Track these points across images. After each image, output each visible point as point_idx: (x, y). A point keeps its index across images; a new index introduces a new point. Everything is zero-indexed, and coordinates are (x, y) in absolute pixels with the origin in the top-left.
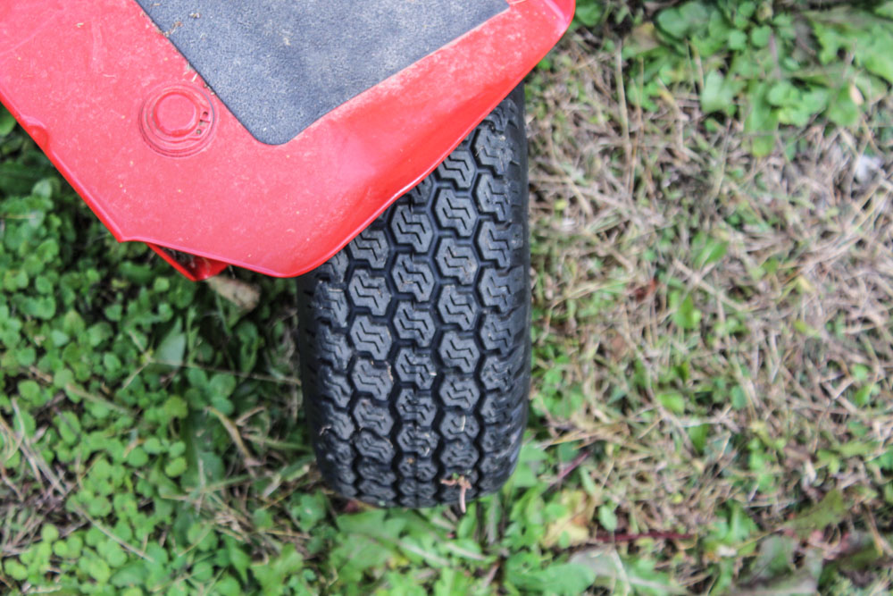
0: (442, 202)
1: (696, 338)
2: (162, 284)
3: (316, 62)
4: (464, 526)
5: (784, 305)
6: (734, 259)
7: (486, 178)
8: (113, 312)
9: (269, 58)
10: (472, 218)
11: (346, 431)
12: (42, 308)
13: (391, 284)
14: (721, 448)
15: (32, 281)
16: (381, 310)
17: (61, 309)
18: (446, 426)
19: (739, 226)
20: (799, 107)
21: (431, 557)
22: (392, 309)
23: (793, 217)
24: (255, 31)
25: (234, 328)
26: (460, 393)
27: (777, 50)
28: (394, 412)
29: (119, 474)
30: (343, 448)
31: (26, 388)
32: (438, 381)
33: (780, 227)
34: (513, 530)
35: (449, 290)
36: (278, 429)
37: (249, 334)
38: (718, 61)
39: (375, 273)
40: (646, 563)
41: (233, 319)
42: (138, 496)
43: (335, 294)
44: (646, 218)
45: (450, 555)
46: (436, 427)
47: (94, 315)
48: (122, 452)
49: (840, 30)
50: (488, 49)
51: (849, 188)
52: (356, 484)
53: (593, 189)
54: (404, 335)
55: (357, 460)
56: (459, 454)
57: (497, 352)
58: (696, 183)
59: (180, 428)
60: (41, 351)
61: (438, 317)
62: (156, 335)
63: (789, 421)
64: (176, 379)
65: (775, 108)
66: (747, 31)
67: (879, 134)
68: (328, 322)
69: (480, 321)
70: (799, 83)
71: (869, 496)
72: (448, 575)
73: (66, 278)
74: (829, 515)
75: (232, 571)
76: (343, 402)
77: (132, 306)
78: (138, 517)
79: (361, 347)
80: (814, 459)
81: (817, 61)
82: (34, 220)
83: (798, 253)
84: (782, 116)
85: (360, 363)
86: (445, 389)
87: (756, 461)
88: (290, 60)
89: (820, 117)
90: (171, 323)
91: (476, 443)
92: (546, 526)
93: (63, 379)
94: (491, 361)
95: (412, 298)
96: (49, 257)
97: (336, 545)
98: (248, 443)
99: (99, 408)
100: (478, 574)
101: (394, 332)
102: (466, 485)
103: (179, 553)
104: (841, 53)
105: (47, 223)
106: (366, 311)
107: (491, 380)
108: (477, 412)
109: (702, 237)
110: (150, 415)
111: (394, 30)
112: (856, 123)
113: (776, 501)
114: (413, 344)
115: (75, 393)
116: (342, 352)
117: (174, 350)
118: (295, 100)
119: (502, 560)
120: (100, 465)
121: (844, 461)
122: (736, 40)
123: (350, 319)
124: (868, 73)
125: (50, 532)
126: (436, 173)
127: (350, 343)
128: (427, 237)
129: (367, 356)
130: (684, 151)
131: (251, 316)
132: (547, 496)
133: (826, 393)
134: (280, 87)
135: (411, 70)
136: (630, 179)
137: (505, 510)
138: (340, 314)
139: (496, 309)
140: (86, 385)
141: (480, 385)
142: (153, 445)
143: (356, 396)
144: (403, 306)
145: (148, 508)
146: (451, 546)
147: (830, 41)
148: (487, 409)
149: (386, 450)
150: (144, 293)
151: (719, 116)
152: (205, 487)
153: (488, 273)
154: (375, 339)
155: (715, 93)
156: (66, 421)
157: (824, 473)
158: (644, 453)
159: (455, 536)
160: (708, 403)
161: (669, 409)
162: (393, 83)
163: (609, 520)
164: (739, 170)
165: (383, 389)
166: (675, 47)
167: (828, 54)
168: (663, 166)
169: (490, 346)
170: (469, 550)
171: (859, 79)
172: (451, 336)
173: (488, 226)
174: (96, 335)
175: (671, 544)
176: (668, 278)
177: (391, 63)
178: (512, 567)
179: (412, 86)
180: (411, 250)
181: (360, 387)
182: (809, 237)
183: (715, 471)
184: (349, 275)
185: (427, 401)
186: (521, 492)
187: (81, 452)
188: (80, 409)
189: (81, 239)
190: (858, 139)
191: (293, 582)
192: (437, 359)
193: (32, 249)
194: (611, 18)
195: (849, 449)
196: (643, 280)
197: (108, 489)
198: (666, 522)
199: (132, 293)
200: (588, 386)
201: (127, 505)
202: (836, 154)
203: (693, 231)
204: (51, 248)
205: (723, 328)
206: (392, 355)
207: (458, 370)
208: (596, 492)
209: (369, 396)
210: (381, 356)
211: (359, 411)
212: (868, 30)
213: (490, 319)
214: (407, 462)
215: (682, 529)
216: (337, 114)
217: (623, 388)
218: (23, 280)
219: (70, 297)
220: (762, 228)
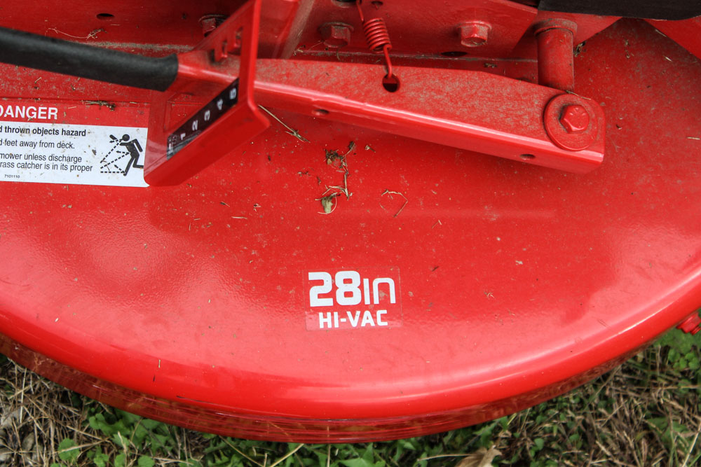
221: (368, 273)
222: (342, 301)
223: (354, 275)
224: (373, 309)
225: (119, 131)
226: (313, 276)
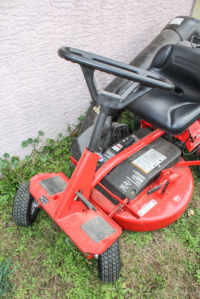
0: (112, 249)
1: (135, 266)
2: (83, 262)
3: (100, 236)
4: (114, 286)
5: (143, 262)
6: (138, 258)
7: (116, 247)
8: (78, 265)
9: (96, 235)
10: (115, 251)
11: (104, 273)
12: (71, 265)
13: (108, 257)
14: (139, 277)
15: (70, 262)
16: (107, 259)
17: (73, 265)
18: (113, 271)
19: (138, 255)
20: (142, 243)
21: (111, 290)
22: (108, 259)
23: (143, 254)
24: (95, 233)
25: (90, 266)
26: (115, 268)
27: (139, 238)
28: (108, 270)
29: (79, 282)
30: (103, 275)
31: (70, 273)
32: (113, 266)
33: (142, 255)
34: (119, 286)
35: (113, 257)
36: (95, 277)
37: (91, 267)
38: (134, 239)
39: (106, 256)
40: (132, 289)
41: (90, 265)
42: (81, 284)
43: (103, 258)
44: (129, 255)
45: (113, 290)
46: (112, 272)
47: (76, 266)
48: (79, 280)
49: (145, 236)
50: (115, 235)
51: (148, 251)
52: (104, 279)
53: (123, 252)
54: (109, 262)
55: (105, 276)
56: (115, 275)
57: (118, 263)
58: (134, 251)
59: (85, 277)
60: (71, 269)
61: (112, 260)
62: (82, 267)
63: (145, 274)
64: (84, 272)
65: (140, 243)
66: (137, 237)
67: (150, 246)
68: (102, 261)
69: (116, 260)
70: (142, 241)
71: (154, 281)
72: (112, 292)
73: (74, 262)
74: (150, 283)
75: (90, 292)
76: (104, 269)
77: (80, 265)
78: (81, 286)
79: (105, 263)
80: (148, 277)
81: (143, 239)
82: (70, 256)
83: (144, 257)
84: (141, 244)
85: (105, 265)
86: (113, 267)
87: (142, 278)
88: (98, 236)
89: (144, 244)
90: (84, 266)
91: (116, 273)
92: (122, 286)
93: (73, 272)
94: (117, 264)
95: (110, 258)
96: (72, 260)
97: (101, 288)
98: (91, 278)
99: (77, 275)
100: (115, 292)
101: (108, 262)
102: (115, 278)
103: (85, 290)
104: (145, 238)
105: (71, 257)
106: (106, 260)
107: (117, 266)
108: (116, 270)
109: (135, 256)
110: (82, 276)
111: (107, 233)
112: (148, 244)
113: (145, 282)
114: (110, 263)
115: (74, 274)
116: (103, 264)
117: (84, 269)
118: (99, 239)
119: (118, 290)
120: (77, 281)
121: (151, 277)
122: (136, 237)
123: (104, 261)
124: (148, 240)
125: (72, 288)
126: (111, 246)
127: (104, 263)
128: (111, 252)
129: (106, 264)
130: (132, 248)
131: (91, 265)
132: (122, 283)
133: (148, 270)
134: (97, 238)
135: (108, 236)
136: (127, 251)
137: (118, 284)
138: (103, 260)
139: (117, 259)
140: (75, 273)
141: (116, 267)
142: (82, 279)
143: (105, 269)
144: (109, 259)
145: (82, 286)
146: (112, 289)
147: (144, 237)
148: (117, 269)
149: (107, 274)
150: (81, 263)
151: (135, 244)
152: (88, 282)
153: (117, 255)
154: (106, 262)
155: (134, 242)
156: (73, 276)
157: (149, 279)
158: (131, 278)
159: (113, 287)
160: (137, 272)
161: (133, 273)
162: (107, 238)
163: (128, 285)
164: (137, 249)
165: (107, 267)
166: (130, 238)
167: (144, 238)
168: (130, 249)
169: (117, 263)
170: (114, 289)
171: (147, 240)
172: (113, 262)
173: (116, 251)
174: (76, 268)
175: (135, 287)
176: (132, 260)
177: (107, 236)
178: (119, 290)
179: (109, 238)
180: (110, 254)
181: (105, 268)
182: (145, 256)
183: (138, 279)
184: (104, 256)
185: (112, 269)
186: (119, 282)
187: (75, 280)
188: (75, 275)
189: (74, 258)
190: (148, 246)
191: (97, 292)
192: (112, 264)
193: (70, 259)
194: (124, 236)
195: (151, 276)
196: (129, 260)
197: (78, 284)
198: (134, 285)
199: (80, 263)
200: (125, 271)
201: (80, 285)
202: (146, 248)
203: (134, 255)
204: (72, 259)
205: (137, 265)
206: (108, 264)
207: (114, 265)
208: (127, 282)
209: (106, 268)
210: (107, 264)
211: (105, 270)
212: (148, 236)
213: (117, 260)
214: (110, 276)
215: (136, 285)
216: (102, 240)
217: (128, 271)
218: (69, 262)
219: (74, 264)
220: (140, 255)
221: (176, 196)
222: (177, 199)
223: (175, 197)
224: (179, 198)
225: (151, 201)
226: (173, 199)
